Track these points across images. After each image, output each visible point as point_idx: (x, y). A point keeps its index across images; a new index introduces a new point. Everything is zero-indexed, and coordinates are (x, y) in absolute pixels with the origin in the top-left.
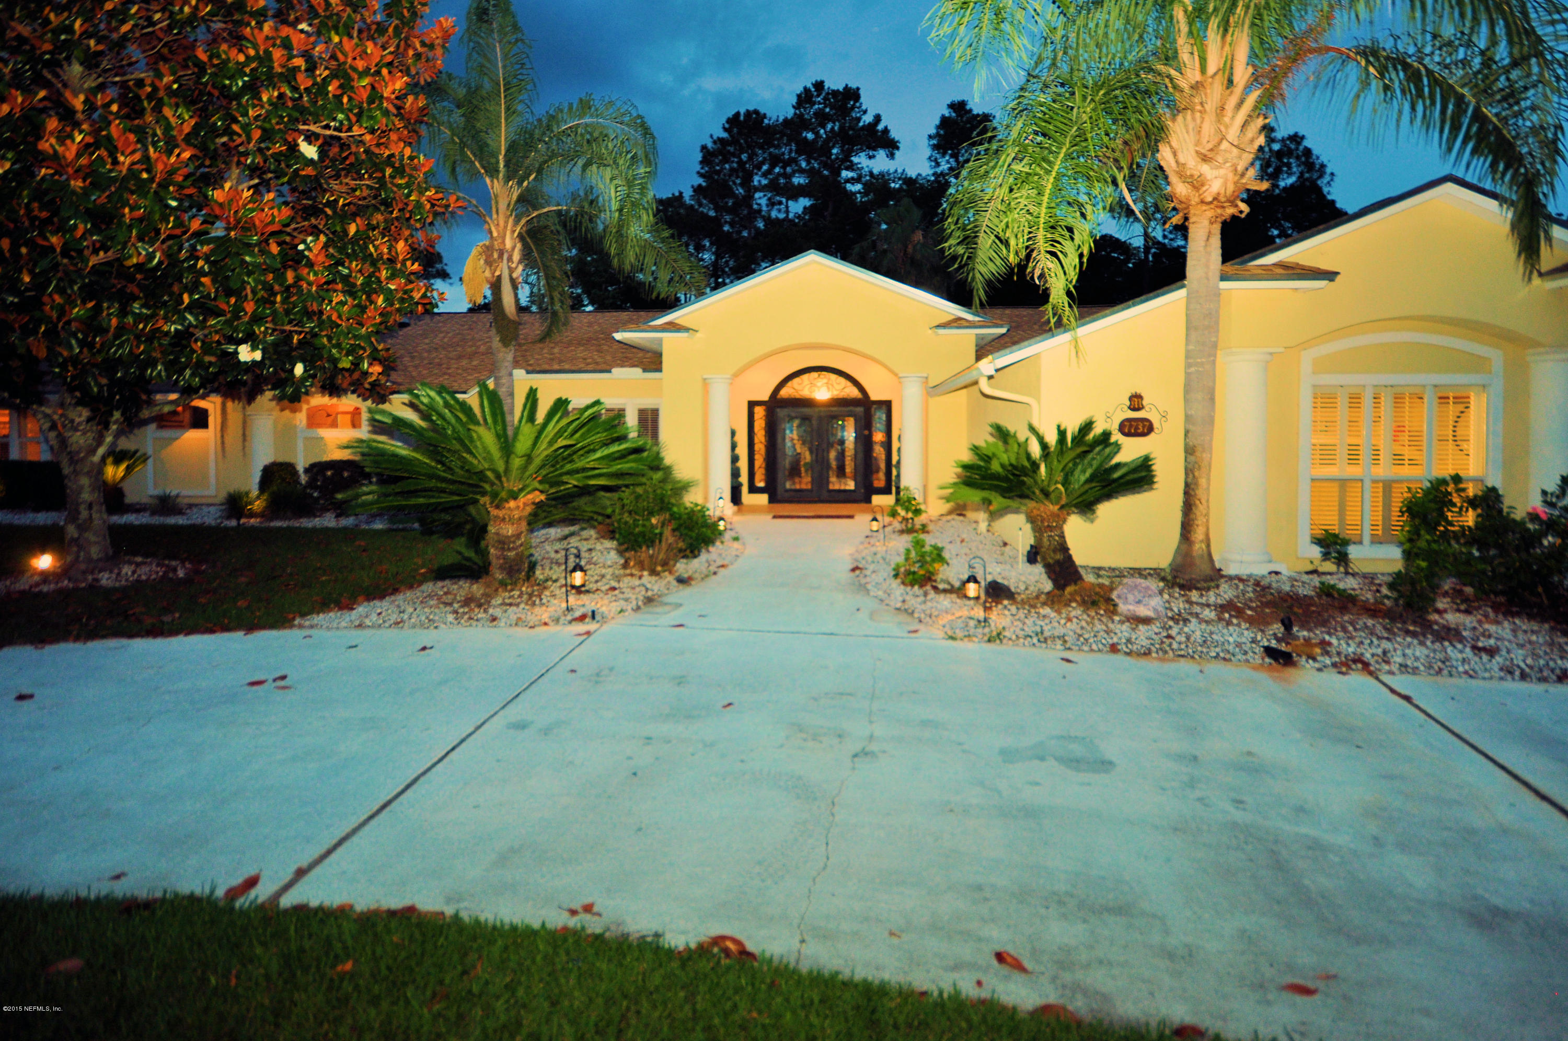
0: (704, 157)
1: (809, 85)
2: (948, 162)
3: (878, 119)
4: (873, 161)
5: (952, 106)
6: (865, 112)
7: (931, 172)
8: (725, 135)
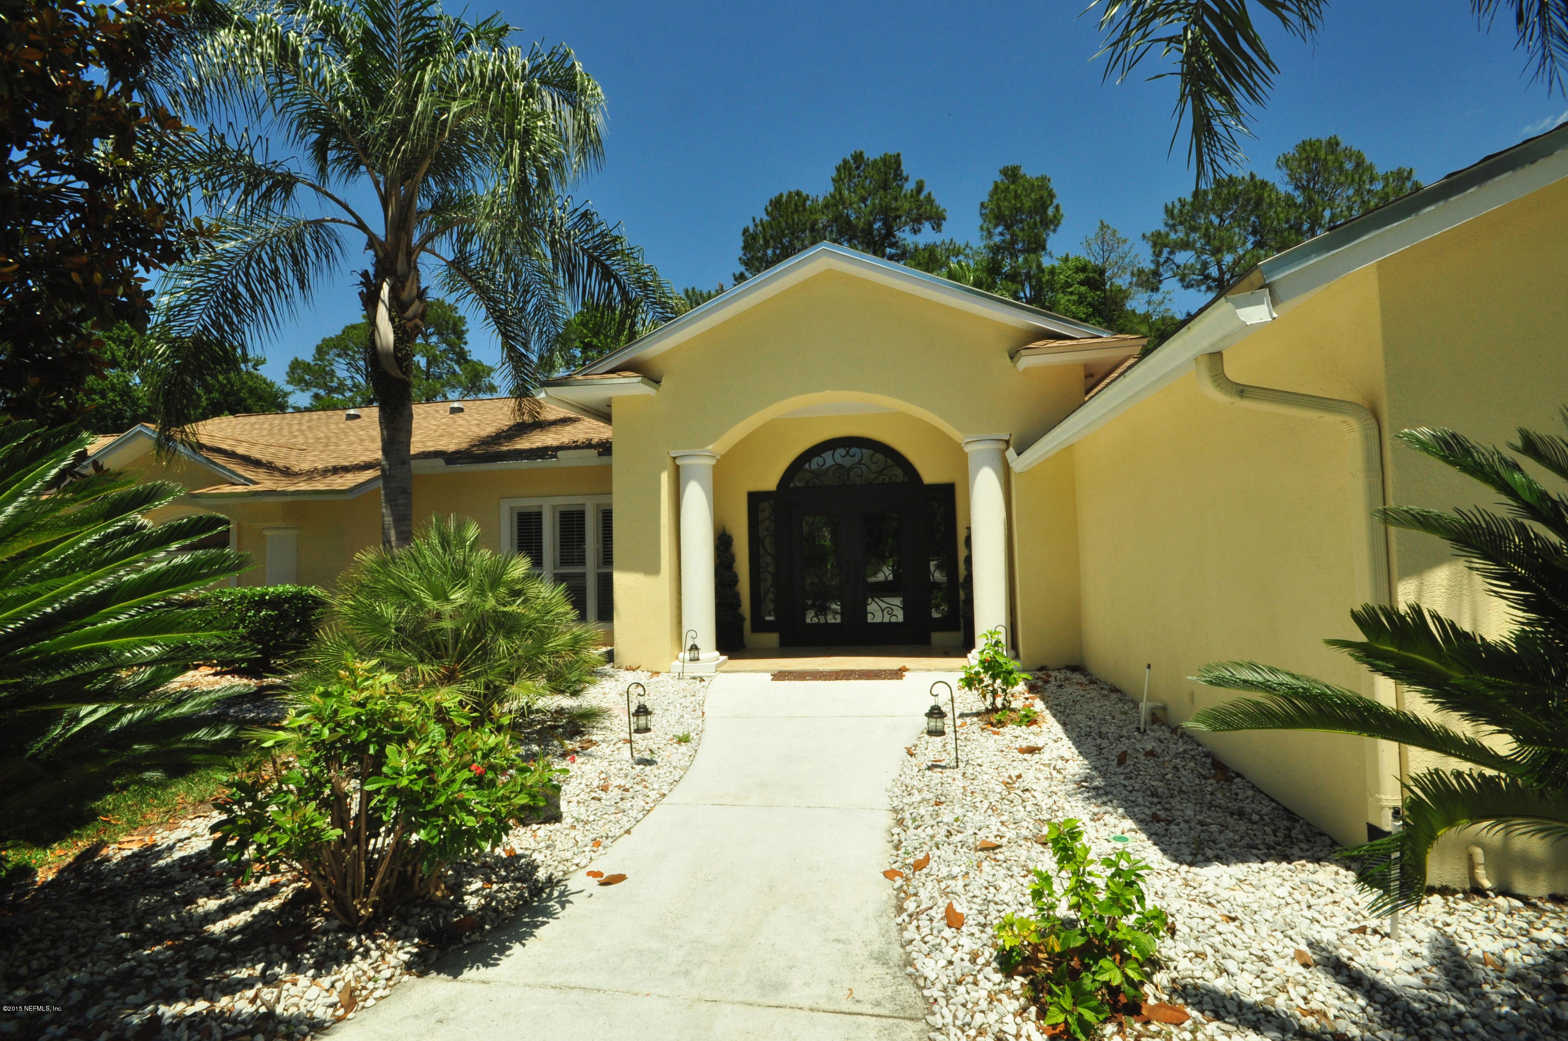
0: (746, 242)
1: (849, 158)
2: (1001, 234)
3: (920, 187)
4: (918, 235)
5: (1005, 172)
6: (907, 179)
7: (982, 245)
8: (766, 218)
